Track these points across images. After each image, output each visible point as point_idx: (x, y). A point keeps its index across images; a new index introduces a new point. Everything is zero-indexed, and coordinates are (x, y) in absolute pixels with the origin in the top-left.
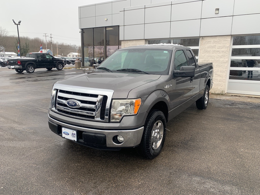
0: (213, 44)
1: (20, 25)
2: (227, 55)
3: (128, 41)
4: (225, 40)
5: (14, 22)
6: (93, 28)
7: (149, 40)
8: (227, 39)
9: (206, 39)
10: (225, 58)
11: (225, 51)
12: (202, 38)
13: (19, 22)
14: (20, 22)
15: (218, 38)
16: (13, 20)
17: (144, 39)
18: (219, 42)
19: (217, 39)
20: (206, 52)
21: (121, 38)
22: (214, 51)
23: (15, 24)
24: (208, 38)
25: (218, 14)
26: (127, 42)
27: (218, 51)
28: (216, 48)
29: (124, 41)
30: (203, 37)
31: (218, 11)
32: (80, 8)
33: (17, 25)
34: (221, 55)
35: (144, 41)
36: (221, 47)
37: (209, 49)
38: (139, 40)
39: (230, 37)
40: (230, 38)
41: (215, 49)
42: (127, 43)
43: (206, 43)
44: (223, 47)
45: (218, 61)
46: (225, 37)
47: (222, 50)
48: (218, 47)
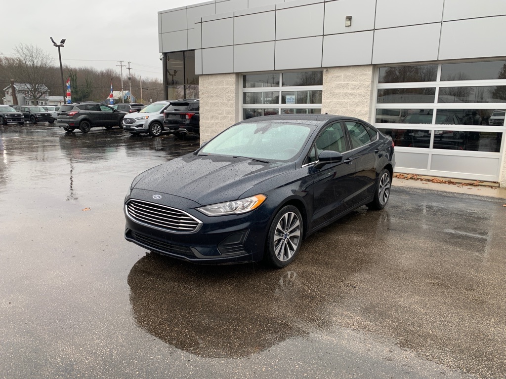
0: (344, 81)
1: (63, 46)
2: (366, 102)
3: (210, 77)
4: (363, 74)
5: (53, 41)
6: (184, 51)
7: (245, 74)
8: (367, 71)
9: (332, 71)
10: (364, 107)
11: (363, 93)
12: (327, 71)
13: (61, 42)
14: (63, 41)
15: (351, 70)
16: (51, 38)
17: (234, 73)
18: (353, 77)
19: (350, 72)
20: (334, 96)
21: (198, 71)
22: (346, 94)
23: (54, 45)
24: (336, 70)
25: (349, 27)
26: (207, 77)
27: (352, 94)
28: (349, 87)
29: (204, 76)
30: (329, 69)
31: (349, 22)
32: (160, 14)
33: (59, 46)
34: (357, 100)
35: (234, 76)
36: (357, 87)
37: (337, 91)
38: (227, 75)
39: (371, 68)
40: (371, 71)
41: (347, 90)
42: (208, 79)
43: (333, 79)
44: (360, 86)
45: (353, 112)
46: (363, 68)
47: (359, 91)
48: (352, 87)
